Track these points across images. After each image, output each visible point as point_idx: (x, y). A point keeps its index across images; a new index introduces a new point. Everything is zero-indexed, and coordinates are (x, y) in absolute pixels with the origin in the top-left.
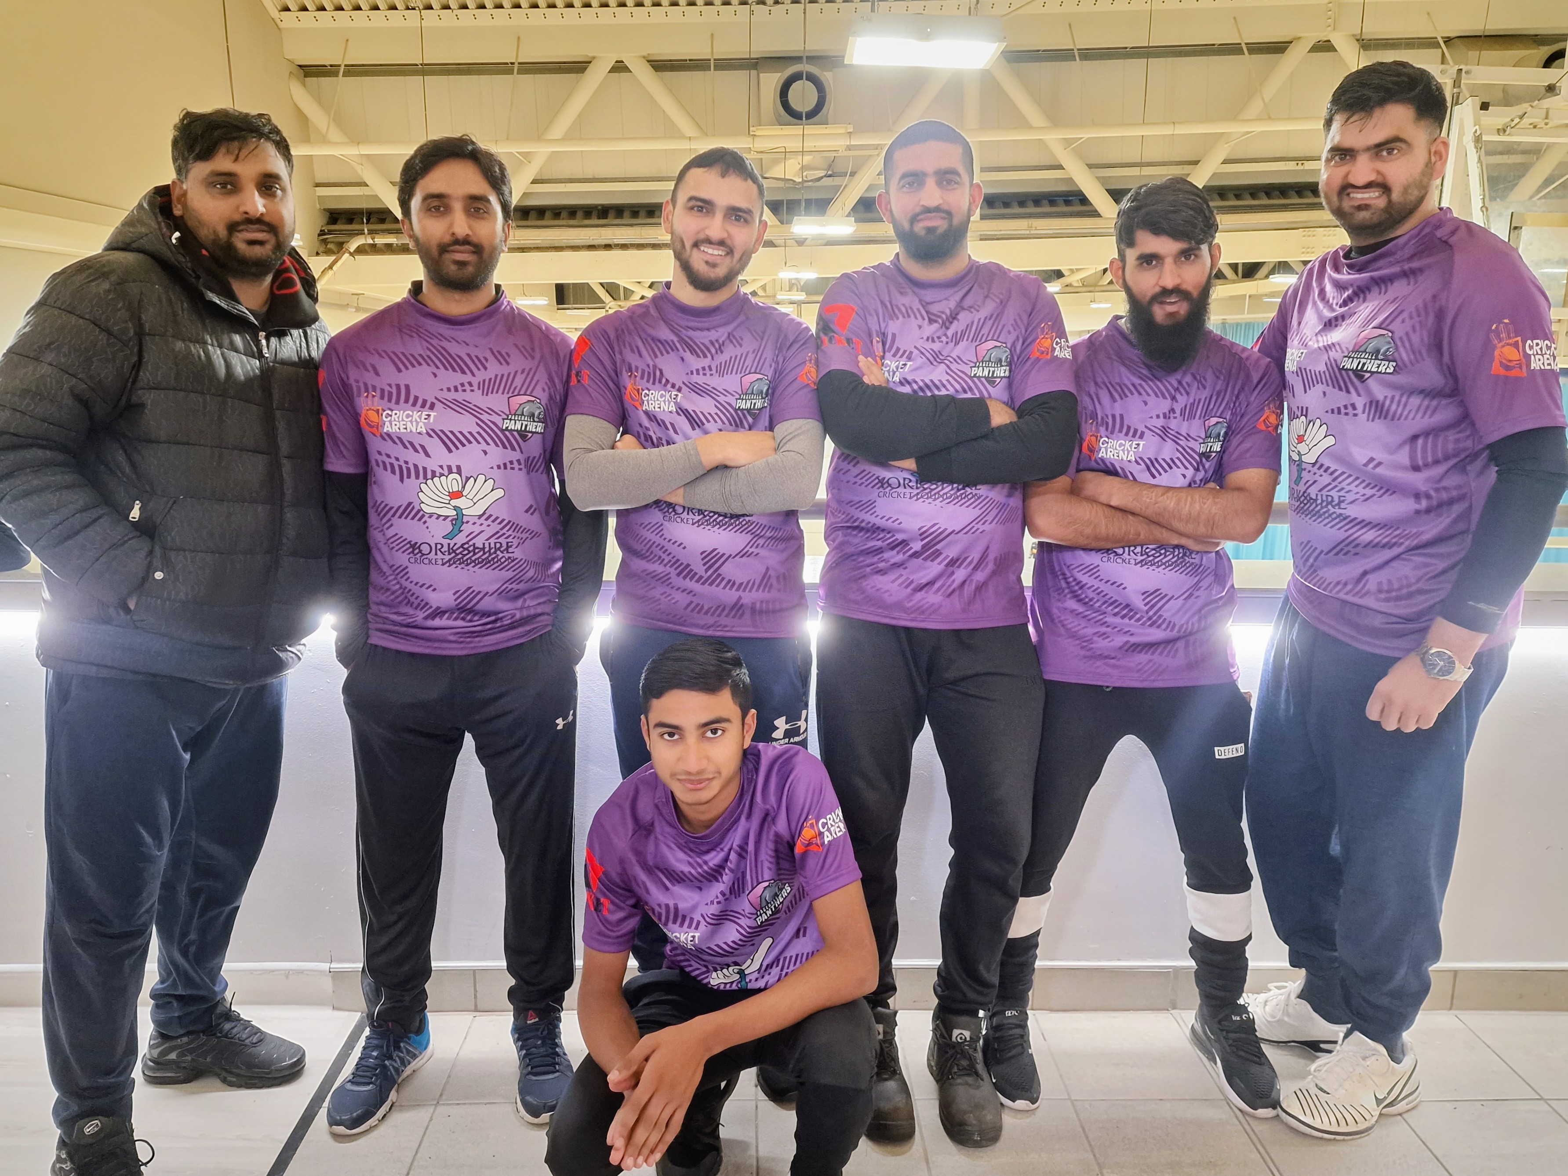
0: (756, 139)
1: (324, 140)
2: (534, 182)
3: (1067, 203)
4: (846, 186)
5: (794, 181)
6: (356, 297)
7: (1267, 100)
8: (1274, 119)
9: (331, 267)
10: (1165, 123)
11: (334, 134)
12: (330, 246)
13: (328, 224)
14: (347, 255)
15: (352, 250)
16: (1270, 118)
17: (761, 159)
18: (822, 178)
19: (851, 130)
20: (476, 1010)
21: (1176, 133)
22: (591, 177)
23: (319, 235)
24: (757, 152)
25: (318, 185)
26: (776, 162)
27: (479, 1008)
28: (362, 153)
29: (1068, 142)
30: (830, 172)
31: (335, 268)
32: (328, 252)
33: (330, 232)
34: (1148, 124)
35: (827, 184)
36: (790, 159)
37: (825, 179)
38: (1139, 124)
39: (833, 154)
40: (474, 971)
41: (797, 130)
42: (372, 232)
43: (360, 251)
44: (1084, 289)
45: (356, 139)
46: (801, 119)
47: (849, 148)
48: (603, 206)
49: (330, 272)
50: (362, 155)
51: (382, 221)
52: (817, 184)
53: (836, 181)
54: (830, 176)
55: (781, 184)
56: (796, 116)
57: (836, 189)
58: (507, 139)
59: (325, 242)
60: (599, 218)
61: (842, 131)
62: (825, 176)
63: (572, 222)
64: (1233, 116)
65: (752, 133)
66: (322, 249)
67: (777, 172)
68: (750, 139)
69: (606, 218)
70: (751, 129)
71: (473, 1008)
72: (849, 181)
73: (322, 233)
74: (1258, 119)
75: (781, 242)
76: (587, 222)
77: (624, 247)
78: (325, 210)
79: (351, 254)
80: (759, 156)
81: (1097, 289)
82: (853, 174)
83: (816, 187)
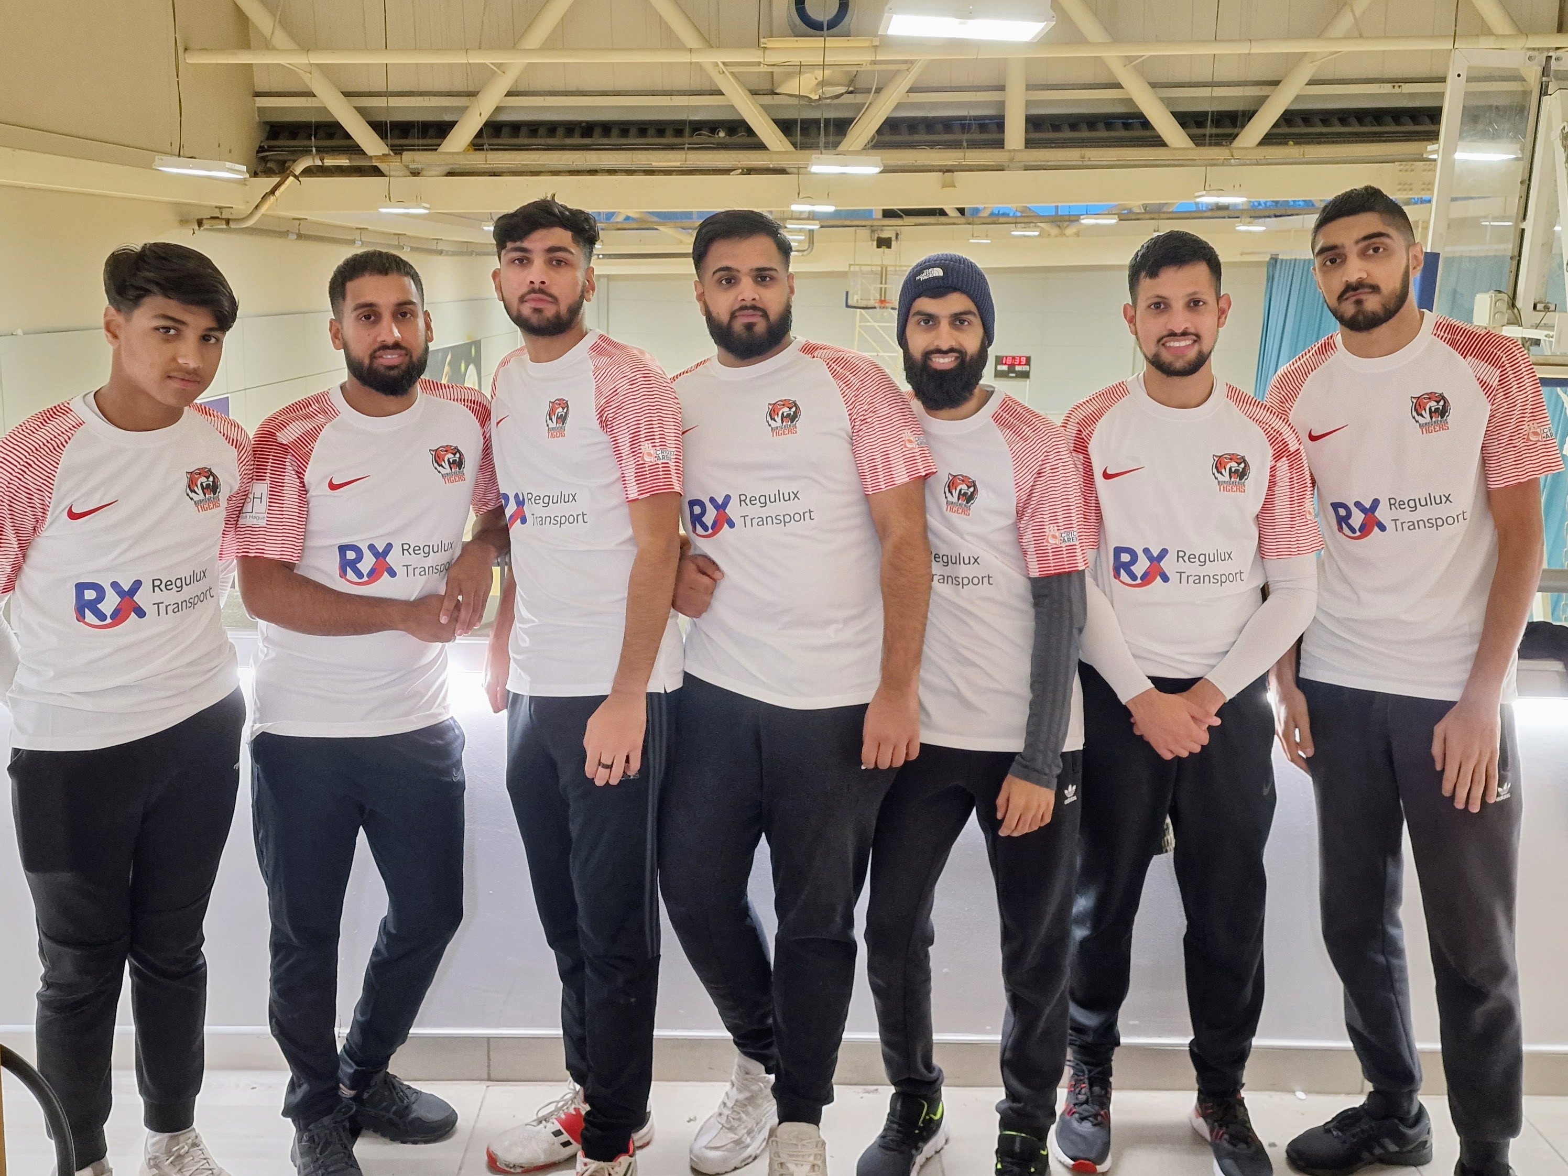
0: (767, 52)
1: (267, 46)
2: (509, 94)
3: (1127, 126)
4: (870, 104)
5: (810, 98)
6: (298, 222)
7: (1358, 14)
8: (1367, 38)
9: (273, 192)
10: (1240, 40)
11: (280, 38)
12: (270, 165)
13: (268, 139)
14: (291, 178)
15: (297, 173)
16: (1361, 36)
17: (772, 73)
18: (842, 94)
19: (877, 44)
20: (489, 1079)
21: (1252, 52)
22: (574, 89)
23: (258, 152)
24: (768, 65)
25: (258, 94)
26: (789, 76)
27: (492, 1076)
28: (312, 62)
29: (1129, 60)
30: (851, 89)
31: (277, 193)
32: (268, 173)
33: (270, 148)
34: (1222, 41)
35: (849, 101)
36: (805, 73)
37: (846, 96)
38: (1211, 41)
39: (855, 69)
40: (488, 1039)
41: (816, 42)
42: (321, 151)
43: (308, 172)
44: (1147, 216)
45: (306, 46)
46: (822, 30)
47: (874, 63)
48: (587, 122)
49: (272, 198)
50: (311, 64)
51: (330, 136)
52: (836, 101)
53: (859, 98)
54: (851, 92)
55: (794, 101)
56: (815, 27)
57: (859, 107)
58: (480, 48)
59: (264, 160)
60: (582, 137)
61: (866, 44)
62: (846, 93)
63: (551, 141)
64: (1319, 34)
65: (763, 46)
66: (260, 168)
67: (791, 87)
68: (760, 53)
69: (591, 137)
70: (762, 40)
71: (486, 1077)
72: (874, 99)
73: (261, 149)
74: (1347, 37)
75: (795, 170)
76: (569, 141)
77: (612, 172)
78: (266, 123)
79: (296, 177)
80: (770, 69)
81: (1163, 216)
82: (878, 91)
83: (835, 104)
